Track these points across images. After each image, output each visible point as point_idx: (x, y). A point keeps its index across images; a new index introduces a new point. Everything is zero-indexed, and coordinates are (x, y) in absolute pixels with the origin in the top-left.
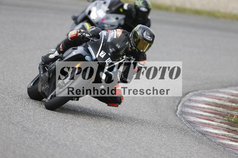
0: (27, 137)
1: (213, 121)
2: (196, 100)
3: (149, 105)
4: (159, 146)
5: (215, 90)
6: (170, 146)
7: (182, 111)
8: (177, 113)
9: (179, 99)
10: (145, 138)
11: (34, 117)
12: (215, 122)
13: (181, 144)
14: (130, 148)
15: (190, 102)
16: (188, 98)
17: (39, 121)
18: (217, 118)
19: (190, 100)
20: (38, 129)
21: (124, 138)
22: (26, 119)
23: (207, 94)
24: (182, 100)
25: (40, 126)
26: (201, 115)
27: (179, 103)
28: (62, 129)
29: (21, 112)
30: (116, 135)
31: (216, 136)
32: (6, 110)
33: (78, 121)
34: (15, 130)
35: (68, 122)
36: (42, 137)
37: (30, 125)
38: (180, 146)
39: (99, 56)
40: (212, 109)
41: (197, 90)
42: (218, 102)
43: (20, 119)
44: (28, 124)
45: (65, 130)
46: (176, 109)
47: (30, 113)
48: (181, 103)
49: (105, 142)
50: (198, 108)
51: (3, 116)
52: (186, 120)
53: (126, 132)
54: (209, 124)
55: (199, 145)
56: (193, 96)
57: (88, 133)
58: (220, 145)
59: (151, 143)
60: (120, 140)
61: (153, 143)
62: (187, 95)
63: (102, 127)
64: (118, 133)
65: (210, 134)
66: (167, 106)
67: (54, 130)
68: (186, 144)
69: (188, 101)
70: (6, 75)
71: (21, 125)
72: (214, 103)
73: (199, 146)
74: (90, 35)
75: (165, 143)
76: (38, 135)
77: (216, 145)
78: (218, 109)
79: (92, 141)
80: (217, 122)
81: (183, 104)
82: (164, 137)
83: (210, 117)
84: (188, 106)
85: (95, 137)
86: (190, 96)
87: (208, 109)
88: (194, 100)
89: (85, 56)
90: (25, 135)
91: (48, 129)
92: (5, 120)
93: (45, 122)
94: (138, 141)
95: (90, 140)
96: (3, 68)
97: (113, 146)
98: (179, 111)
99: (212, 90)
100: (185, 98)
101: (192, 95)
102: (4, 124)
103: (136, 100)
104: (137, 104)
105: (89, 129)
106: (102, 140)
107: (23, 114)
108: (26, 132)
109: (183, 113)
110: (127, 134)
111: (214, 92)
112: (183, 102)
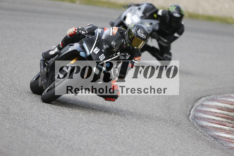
0: (43, 141)
1: (224, 125)
2: (208, 105)
3: (162, 110)
4: (172, 151)
5: (227, 95)
6: (182, 151)
7: (194, 116)
8: (190, 118)
9: (192, 104)
10: (159, 143)
11: (49, 122)
12: (227, 126)
13: (194, 148)
14: (144, 152)
15: (203, 107)
16: (201, 103)
17: (54, 125)
18: (229, 123)
19: (202, 105)
20: (53, 133)
21: (137, 142)
22: (41, 123)
23: (219, 99)
24: (194, 105)
25: (55, 131)
26: (214, 119)
27: (192, 108)
28: (76, 133)
29: (37, 117)
30: (130, 139)
31: (228, 140)
32: (22, 115)
33: (92, 126)
34: (31, 134)
35: (82, 127)
36: (57, 141)
37: (45, 130)
38: (192, 150)
39: (93, 52)
40: (224, 114)
41: (210, 95)
42: (230, 107)
43: (35, 124)
44: (43, 128)
45: (80, 134)
46: (188, 114)
47: (45, 118)
48: (193, 108)
49: (119, 147)
50: (211, 113)
51: (19, 120)
52: (199, 125)
53: (140, 136)
54: (221, 129)
55: (212, 149)
56: (206, 101)
57: (102, 137)
58: (231, 149)
59: (164, 148)
60: (133, 145)
61: (166, 147)
62: (200, 100)
63: (116, 132)
64: (132, 137)
65: (222, 138)
66: (180, 111)
67: (69, 134)
68: (199, 148)
69: (200, 106)
70: (22, 80)
71: (36, 129)
72: (226, 108)
73: (211, 151)
74: (86, 32)
75: (178, 147)
76: (52, 139)
77: (228, 149)
78: (230, 114)
79: (106, 145)
80: (229, 127)
81: (196, 109)
82: (176, 142)
83: (223, 122)
84: (200, 111)
85: (109, 142)
86: (202, 101)
87: (220, 113)
88: (207, 105)
89: (80, 52)
90: (41, 139)
91: (63, 133)
92: (20, 124)
93: (60, 126)
94: (151, 145)
95: (104, 144)
96: (19, 74)
97: (127, 150)
98: (192, 116)
99: (224, 95)
100: (197, 103)
101: (204, 100)
102: (20, 129)
103: (149, 105)
104: (150, 109)
105: (103, 134)
106: (116, 144)
107: (38, 118)
108: (42, 136)
109: (195, 118)
110: (140, 139)
111: (226, 97)
112: (196, 107)
